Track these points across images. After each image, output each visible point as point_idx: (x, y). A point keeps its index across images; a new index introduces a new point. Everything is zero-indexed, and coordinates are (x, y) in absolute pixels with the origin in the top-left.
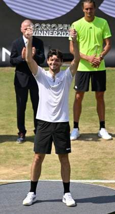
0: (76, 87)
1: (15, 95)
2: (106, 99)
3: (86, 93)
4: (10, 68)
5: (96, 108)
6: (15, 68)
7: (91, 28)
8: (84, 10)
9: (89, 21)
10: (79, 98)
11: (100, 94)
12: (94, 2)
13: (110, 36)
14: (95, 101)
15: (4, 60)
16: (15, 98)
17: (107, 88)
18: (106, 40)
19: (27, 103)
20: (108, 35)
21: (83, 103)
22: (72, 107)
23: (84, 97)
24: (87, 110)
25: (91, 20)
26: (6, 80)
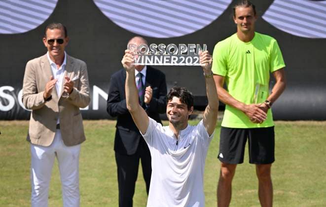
0: (221, 156)
1: (116, 168)
2: (274, 177)
3: (239, 167)
4: (106, 122)
5: (257, 191)
6: (115, 122)
7: (249, 52)
8: (237, 21)
9: (245, 41)
10: (227, 175)
11: (264, 167)
12: (254, 7)
13: (282, 66)
14: (256, 181)
15: (96, 107)
16: (116, 174)
17: (276, 157)
18: (276, 73)
19: (137, 183)
20: (278, 65)
21: (234, 183)
22: (215, 189)
23: (237, 174)
24: (241, 194)
25: (248, 38)
26: (101, 143)
